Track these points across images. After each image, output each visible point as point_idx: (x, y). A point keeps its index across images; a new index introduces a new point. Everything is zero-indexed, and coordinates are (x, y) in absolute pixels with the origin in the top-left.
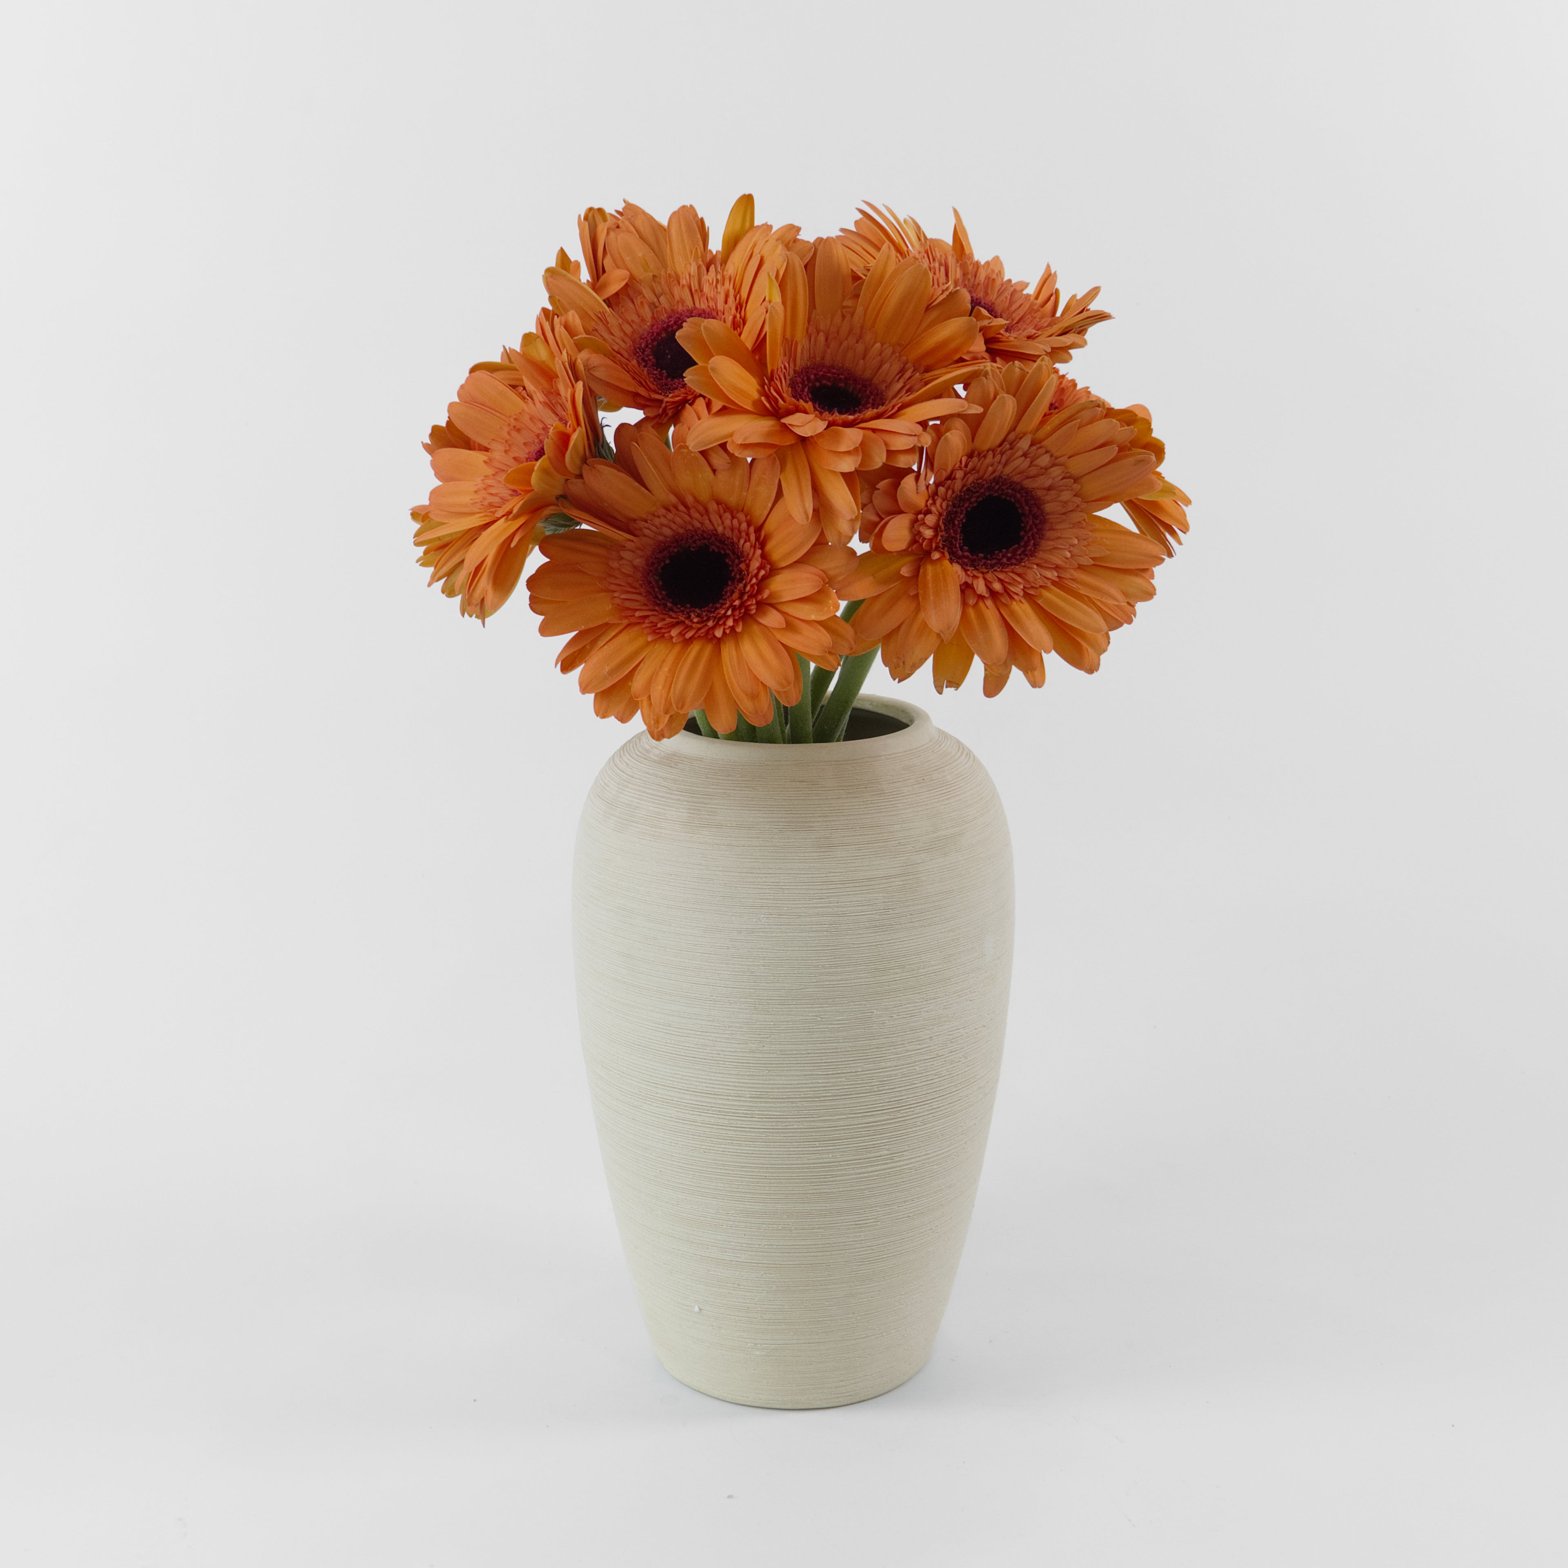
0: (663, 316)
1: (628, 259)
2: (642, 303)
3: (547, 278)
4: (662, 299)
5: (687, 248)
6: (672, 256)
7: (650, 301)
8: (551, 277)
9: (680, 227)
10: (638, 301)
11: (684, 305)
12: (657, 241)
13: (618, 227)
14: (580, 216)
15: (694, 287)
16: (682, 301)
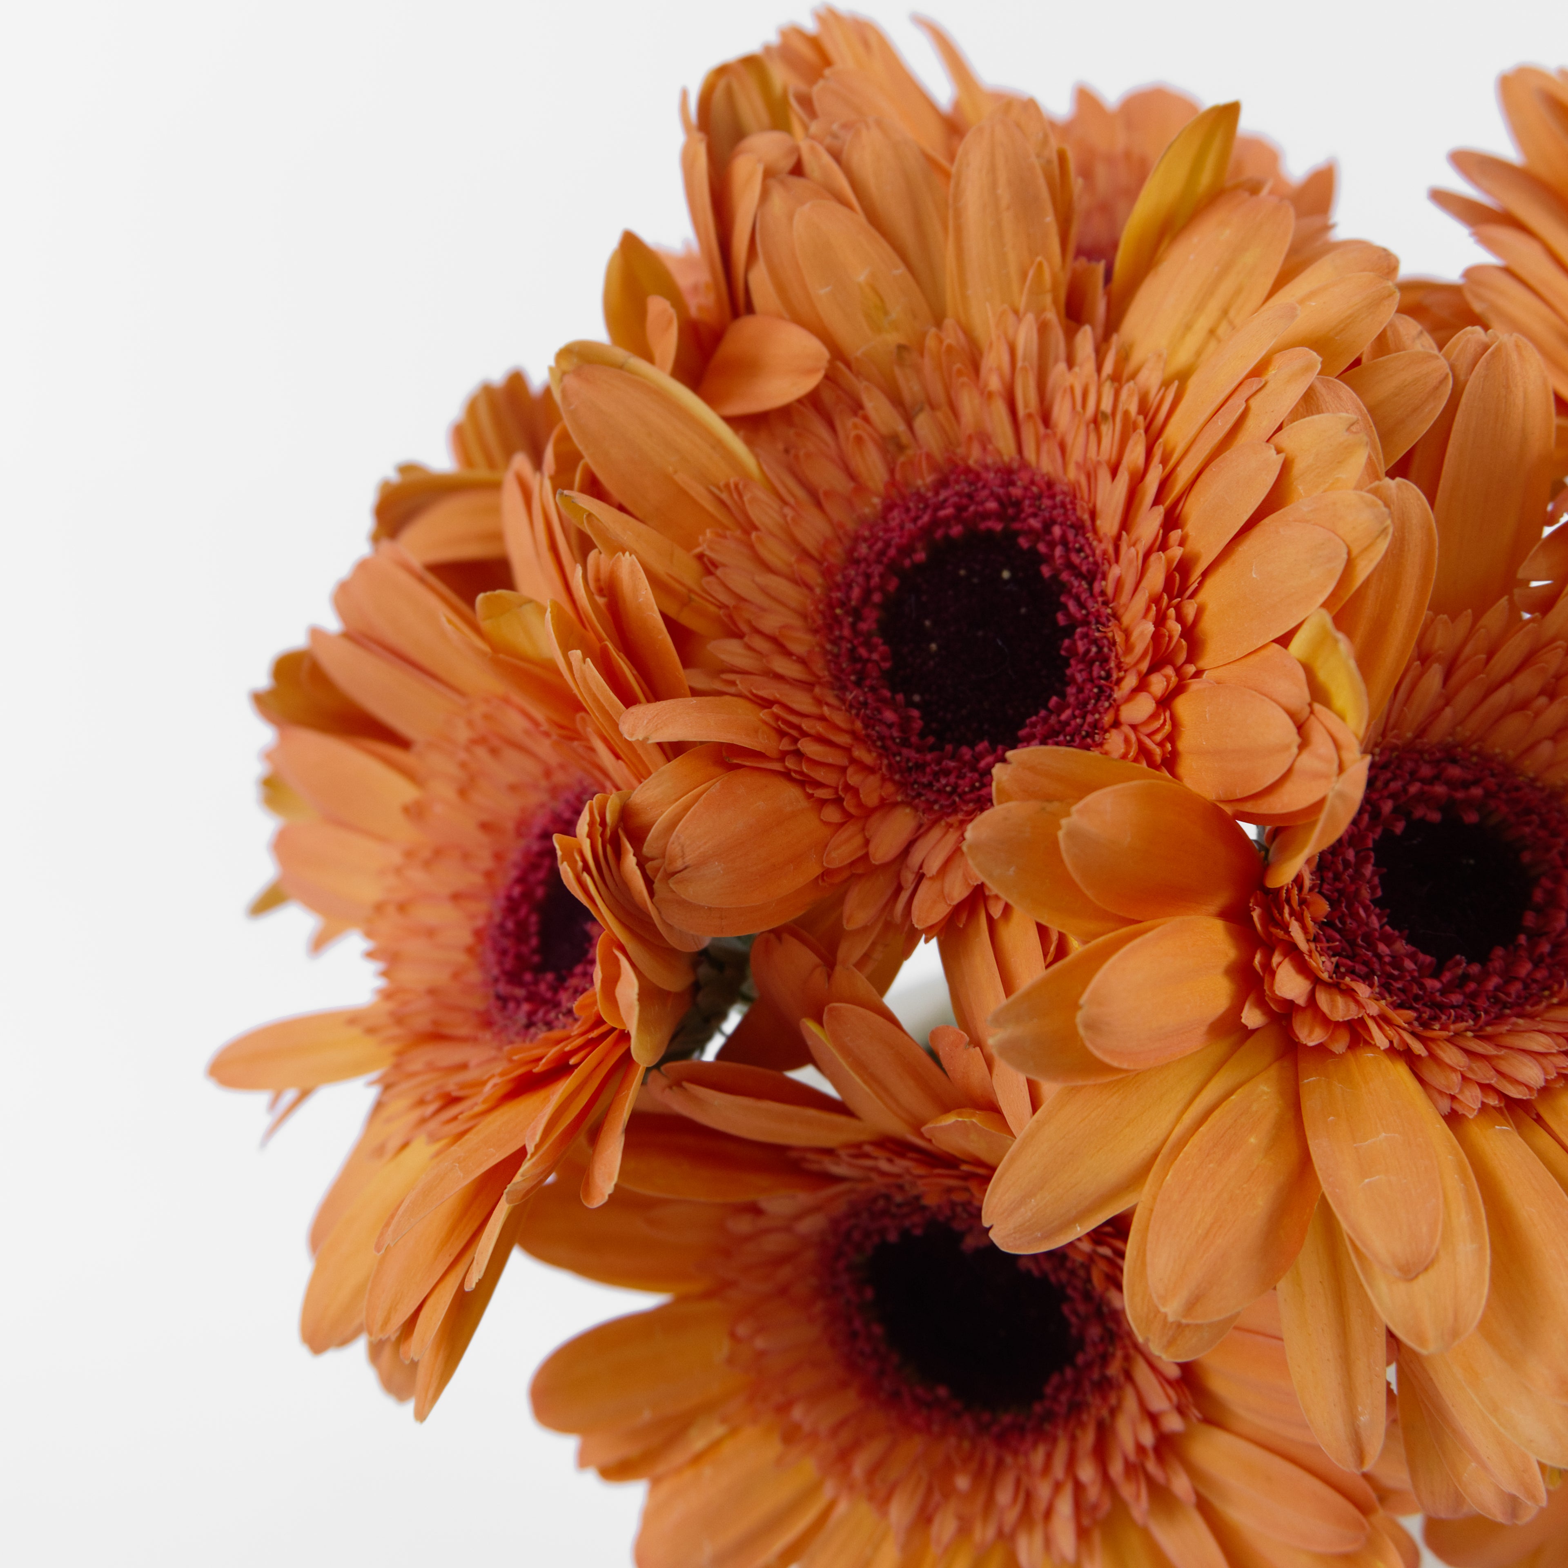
0: (923, 478)
1: (823, 291)
2: (859, 439)
3: (564, 374)
4: (922, 422)
5: (1012, 257)
6: (963, 284)
7: (884, 430)
8: (577, 372)
9: (994, 185)
10: (848, 425)
11: (990, 447)
12: (919, 224)
13: (798, 170)
14: (685, 95)
15: (1026, 406)
16: (984, 439)
